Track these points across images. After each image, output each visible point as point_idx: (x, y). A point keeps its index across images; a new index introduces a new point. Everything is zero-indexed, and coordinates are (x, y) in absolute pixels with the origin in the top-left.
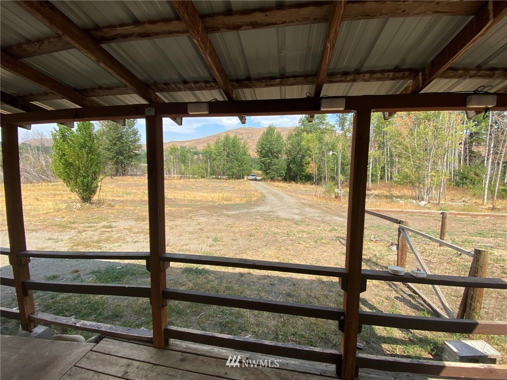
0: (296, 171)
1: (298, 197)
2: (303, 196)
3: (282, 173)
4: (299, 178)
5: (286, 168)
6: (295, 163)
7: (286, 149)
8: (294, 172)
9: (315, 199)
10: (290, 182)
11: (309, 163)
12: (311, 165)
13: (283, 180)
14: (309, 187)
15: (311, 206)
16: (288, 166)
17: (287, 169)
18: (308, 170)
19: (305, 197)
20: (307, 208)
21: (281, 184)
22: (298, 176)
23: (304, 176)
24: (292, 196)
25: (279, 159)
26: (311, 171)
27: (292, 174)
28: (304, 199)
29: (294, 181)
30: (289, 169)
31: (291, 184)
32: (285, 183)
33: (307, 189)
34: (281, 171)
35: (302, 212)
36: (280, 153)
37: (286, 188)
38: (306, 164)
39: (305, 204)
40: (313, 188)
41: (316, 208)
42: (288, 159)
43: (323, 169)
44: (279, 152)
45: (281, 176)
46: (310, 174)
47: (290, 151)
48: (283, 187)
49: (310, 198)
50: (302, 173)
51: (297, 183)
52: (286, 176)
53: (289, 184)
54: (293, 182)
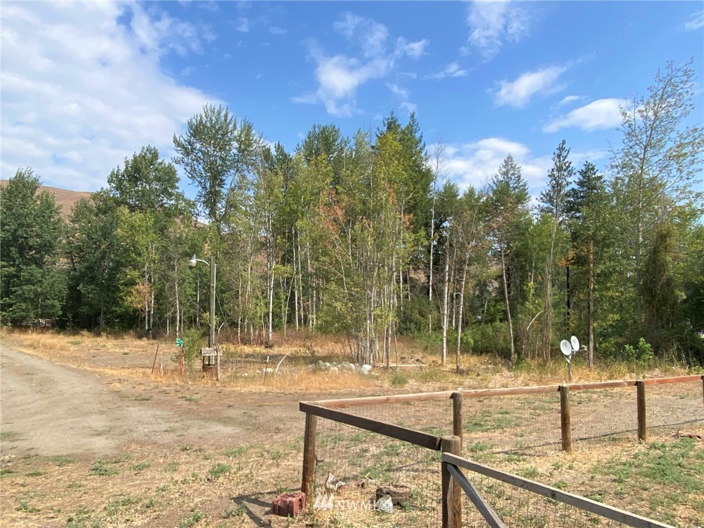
0: (94, 302)
1: (102, 376)
2: (115, 372)
3: (53, 306)
4: (102, 323)
5: (65, 292)
6: (93, 280)
7: (69, 243)
8: (91, 306)
9: (153, 377)
10: (75, 333)
11: (133, 283)
12: (140, 287)
13: (53, 326)
14: (132, 345)
15: (142, 400)
16: (73, 288)
17: (70, 297)
18: (129, 299)
19: (124, 373)
20: (132, 409)
21: (49, 339)
22: (102, 316)
23: (119, 316)
24: (83, 373)
25: (45, 267)
26: (139, 303)
27: (84, 310)
28: (120, 381)
29: (89, 330)
30: (75, 297)
31: (78, 338)
32: (61, 336)
33: (126, 350)
34: (49, 302)
35: (118, 423)
36: (47, 252)
37: (62, 349)
38: (125, 284)
39: (122, 396)
40: (143, 347)
41: (158, 404)
42: (75, 270)
43: (171, 299)
44: (47, 247)
45: (49, 316)
46: (135, 310)
47: (80, 249)
48: (52, 347)
49: (137, 375)
50: (114, 309)
51: (98, 335)
52: (64, 315)
53: (72, 339)
54: (85, 332)
